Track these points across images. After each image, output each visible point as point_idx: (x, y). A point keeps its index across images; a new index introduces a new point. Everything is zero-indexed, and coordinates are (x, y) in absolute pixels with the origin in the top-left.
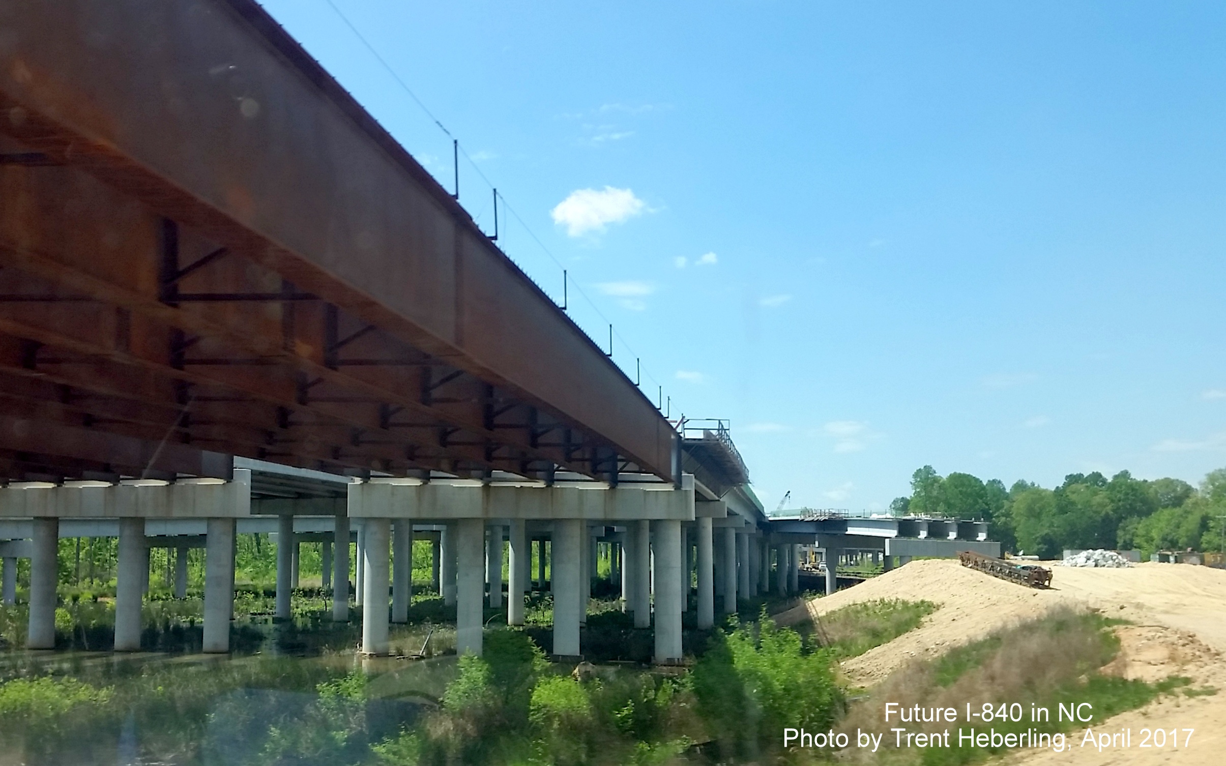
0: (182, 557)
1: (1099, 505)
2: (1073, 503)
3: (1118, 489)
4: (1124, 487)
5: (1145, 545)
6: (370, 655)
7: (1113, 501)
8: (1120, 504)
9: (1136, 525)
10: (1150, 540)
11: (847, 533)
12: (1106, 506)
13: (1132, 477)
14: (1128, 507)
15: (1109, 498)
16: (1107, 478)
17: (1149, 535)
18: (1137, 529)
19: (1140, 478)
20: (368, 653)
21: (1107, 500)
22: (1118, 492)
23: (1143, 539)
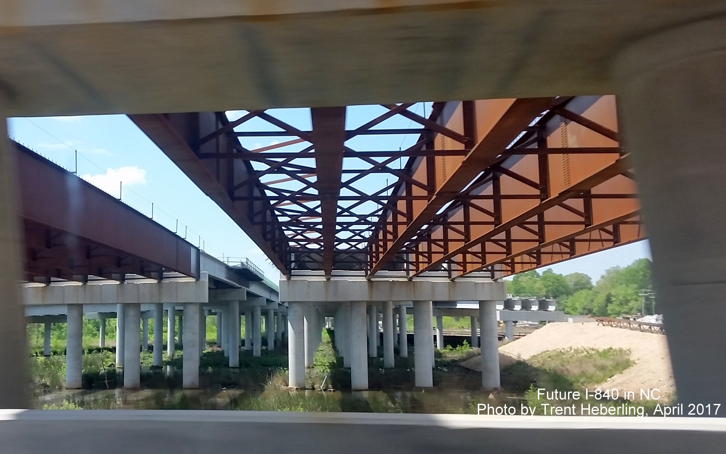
0: (48, 329)
1: (538, 289)
2: (524, 288)
3: (548, 279)
4: (552, 278)
5: (572, 312)
6: (297, 388)
7: (546, 287)
8: (550, 288)
9: (566, 301)
10: (575, 309)
11: (457, 307)
12: (542, 289)
13: (554, 272)
14: (555, 290)
15: (543, 285)
16: (539, 273)
17: (575, 306)
18: (566, 303)
19: (558, 273)
20: (295, 387)
21: (542, 286)
22: (549, 281)
23: (570, 308)
